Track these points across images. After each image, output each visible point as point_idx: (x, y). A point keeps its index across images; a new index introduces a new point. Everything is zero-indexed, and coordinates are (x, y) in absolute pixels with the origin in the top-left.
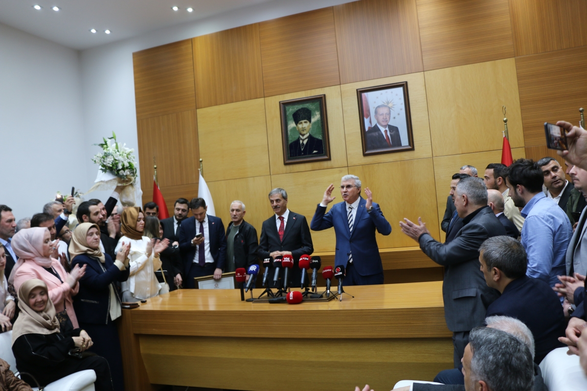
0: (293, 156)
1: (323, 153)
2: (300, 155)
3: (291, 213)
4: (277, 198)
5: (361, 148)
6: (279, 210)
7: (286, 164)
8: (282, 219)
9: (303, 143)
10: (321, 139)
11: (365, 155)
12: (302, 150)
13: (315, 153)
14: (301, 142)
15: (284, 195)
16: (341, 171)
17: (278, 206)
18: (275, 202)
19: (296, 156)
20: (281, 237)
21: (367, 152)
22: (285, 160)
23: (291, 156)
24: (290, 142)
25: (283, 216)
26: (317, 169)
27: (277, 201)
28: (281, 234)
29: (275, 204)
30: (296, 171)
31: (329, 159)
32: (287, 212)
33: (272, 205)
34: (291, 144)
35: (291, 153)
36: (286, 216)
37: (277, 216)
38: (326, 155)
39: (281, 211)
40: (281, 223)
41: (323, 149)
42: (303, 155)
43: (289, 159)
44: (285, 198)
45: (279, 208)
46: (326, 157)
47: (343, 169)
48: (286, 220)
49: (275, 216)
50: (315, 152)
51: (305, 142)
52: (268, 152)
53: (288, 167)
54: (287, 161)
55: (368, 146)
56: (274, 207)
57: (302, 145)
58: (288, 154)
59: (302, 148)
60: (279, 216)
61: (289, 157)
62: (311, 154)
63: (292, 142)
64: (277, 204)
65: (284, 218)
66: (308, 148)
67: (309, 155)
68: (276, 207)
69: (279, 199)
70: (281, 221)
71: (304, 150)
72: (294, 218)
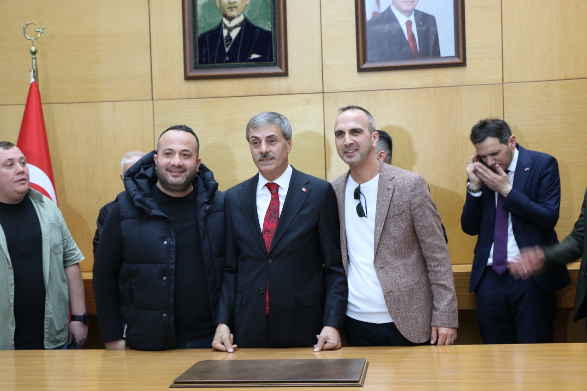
0: (207, 62)
1: (271, 60)
2: (222, 62)
3: (296, 174)
4: (271, 134)
5: (355, 55)
6: (271, 166)
7: (188, 78)
8: (273, 188)
9: (229, 35)
10: (269, 30)
11: (360, 70)
12: (227, 50)
13: (255, 60)
14: (225, 32)
15: (287, 130)
16: (308, 102)
17: (271, 154)
18: (263, 143)
19: (212, 62)
21: (366, 66)
22: (188, 68)
23: (201, 62)
24: (200, 32)
25: (277, 181)
26: (258, 93)
27: (271, 140)
29: (264, 147)
30: (211, 96)
31: (285, 74)
32: (289, 171)
33: (256, 151)
34: (203, 36)
35: (200, 56)
36: (284, 182)
37: (262, 181)
38: (277, 64)
40: (272, 199)
41: (273, 52)
42: (227, 62)
43: (196, 68)
44: (287, 137)
45: (273, 158)
46: (277, 70)
47: (313, 96)
48: (283, 193)
49: (255, 179)
50: (254, 56)
51: (234, 34)
52: (149, 49)
53: (193, 85)
54: (191, 71)
55: (370, 53)
56: (259, 157)
57: (227, 41)
58: (195, 57)
59: (227, 46)
60: (266, 182)
61: (195, 64)
62: (245, 61)
63: (206, 31)
64: (268, 150)
65: (279, 186)
66: (240, 48)
67: (241, 61)
68: (265, 156)
69: (274, 136)
70: (272, 194)
71: (229, 51)
72: (304, 189)
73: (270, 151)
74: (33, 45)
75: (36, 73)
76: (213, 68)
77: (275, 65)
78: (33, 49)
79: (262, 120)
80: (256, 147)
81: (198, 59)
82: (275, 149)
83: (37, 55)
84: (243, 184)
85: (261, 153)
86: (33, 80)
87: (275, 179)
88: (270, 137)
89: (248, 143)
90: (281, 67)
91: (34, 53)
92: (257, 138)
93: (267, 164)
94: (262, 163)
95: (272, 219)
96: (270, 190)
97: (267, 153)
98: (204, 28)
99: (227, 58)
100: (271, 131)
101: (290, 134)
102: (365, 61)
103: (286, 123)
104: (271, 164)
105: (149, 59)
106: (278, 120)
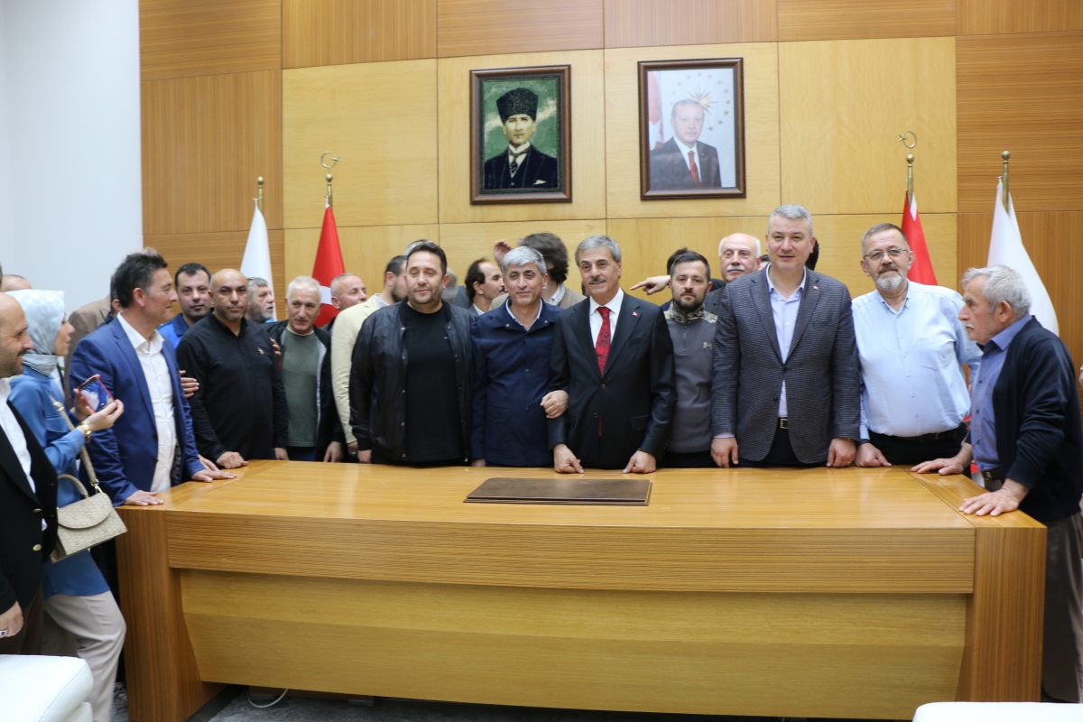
0: (492, 188)
1: (556, 186)
2: (507, 187)
4: (602, 258)
5: (638, 182)
7: (474, 203)
8: (604, 312)
9: (514, 162)
10: (555, 157)
11: (644, 198)
12: (512, 176)
13: (540, 186)
14: (511, 159)
15: (617, 253)
16: (592, 229)
17: (602, 278)
18: (594, 266)
19: (498, 187)
20: (602, 362)
22: (474, 193)
23: (486, 187)
24: (487, 158)
25: (608, 306)
26: (542, 219)
27: (601, 264)
28: (603, 353)
29: (595, 271)
31: (569, 201)
33: (587, 275)
34: (490, 162)
35: (486, 182)
36: (615, 306)
37: (594, 306)
38: (562, 190)
39: (608, 291)
40: (604, 324)
41: (558, 178)
42: (512, 187)
43: (482, 193)
44: (616, 259)
45: (604, 281)
46: (561, 196)
47: (596, 222)
48: (614, 318)
50: (539, 182)
51: (520, 160)
52: (436, 174)
53: (479, 210)
54: (477, 195)
55: (653, 181)
56: (590, 280)
57: (513, 167)
58: (481, 182)
59: (513, 172)
60: (598, 306)
61: (481, 189)
62: (530, 187)
63: (492, 157)
64: (599, 273)
65: (610, 310)
66: (525, 173)
67: (526, 187)
68: (596, 279)
69: (603, 260)
70: (603, 318)
71: (515, 176)
72: (635, 314)
73: (602, 274)
74: (329, 172)
75: (330, 198)
76: (498, 193)
77: (559, 191)
78: (329, 176)
79: (591, 243)
80: (586, 272)
81: (484, 184)
82: (606, 272)
83: (332, 182)
84: (574, 308)
85: (592, 277)
86: (328, 206)
87: (606, 302)
88: (600, 261)
89: (577, 267)
90: (565, 193)
91: (329, 180)
92: (587, 262)
93: (599, 288)
94: (593, 286)
95: (604, 344)
96: (602, 314)
97: (598, 276)
98: (490, 154)
99: (513, 184)
100: (601, 255)
101: (620, 257)
102: (648, 189)
103: (616, 245)
104: (602, 287)
105: (436, 183)
106: (606, 242)
